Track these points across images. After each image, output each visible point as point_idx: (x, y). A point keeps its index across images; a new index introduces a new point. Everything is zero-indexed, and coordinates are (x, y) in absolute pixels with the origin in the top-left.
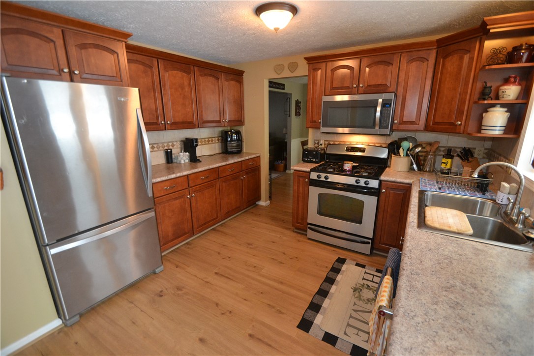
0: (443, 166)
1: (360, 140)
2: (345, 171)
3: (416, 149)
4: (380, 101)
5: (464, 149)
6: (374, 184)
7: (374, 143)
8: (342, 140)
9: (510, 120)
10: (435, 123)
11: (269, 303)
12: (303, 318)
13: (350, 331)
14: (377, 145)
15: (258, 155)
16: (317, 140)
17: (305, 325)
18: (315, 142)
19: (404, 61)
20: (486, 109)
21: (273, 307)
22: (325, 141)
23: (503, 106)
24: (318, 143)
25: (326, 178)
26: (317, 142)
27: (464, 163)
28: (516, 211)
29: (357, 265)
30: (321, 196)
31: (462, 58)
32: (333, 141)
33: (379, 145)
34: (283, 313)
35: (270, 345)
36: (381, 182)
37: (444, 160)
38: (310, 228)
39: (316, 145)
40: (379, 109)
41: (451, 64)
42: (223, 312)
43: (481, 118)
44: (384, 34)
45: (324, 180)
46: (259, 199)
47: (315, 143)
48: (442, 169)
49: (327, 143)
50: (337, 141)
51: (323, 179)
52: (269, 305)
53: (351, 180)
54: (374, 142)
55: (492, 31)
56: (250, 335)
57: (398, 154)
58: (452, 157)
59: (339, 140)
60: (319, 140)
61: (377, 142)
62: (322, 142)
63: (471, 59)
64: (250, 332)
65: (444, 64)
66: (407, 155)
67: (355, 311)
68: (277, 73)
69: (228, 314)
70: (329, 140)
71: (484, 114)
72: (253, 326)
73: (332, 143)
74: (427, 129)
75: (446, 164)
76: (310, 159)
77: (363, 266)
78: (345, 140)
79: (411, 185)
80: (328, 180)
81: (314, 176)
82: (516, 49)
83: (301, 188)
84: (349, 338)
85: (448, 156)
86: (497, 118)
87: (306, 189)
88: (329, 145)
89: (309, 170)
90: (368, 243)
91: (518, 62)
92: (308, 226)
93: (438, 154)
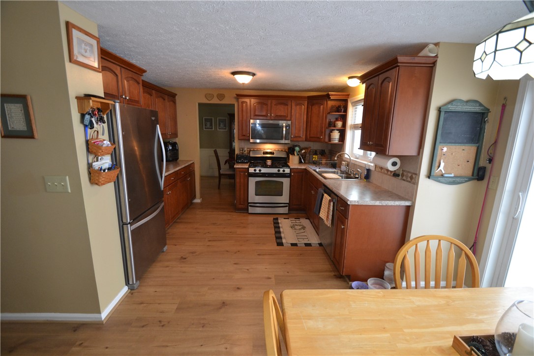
1: (269, 147)
2: (268, 165)
3: (302, 151)
4: (284, 124)
5: (322, 150)
6: (287, 171)
8: (258, 148)
9: (340, 136)
10: (310, 137)
12: (277, 243)
13: (300, 240)
15: (192, 162)
17: (280, 244)
19: (293, 105)
20: (331, 131)
21: (259, 243)
22: (247, 149)
23: (337, 130)
24: (243, 150)
26: (241, 149)
27: (322, 157)
28: (350, 171)
29: (284, 219)
30: (257, 183)
31: (320, 107)
32: (253, 148)
33: (280, 150)
34: (265, 244)
36: (291, 169)
37: (314, 156)
38: (250, 206)
39: (242, 152)
40: (284, 129)
41: (315, 109)
43: (330, 136)
44: (283, 88)
46: (194, 197)
47: (240, 150)
48: (314, 161)
49: (249, 149)
50: (255, 149)
51: (258, 171)
53: (275, 170)
56: (258, 255)
57: (293, 154)
60: (243, 148)
61: (279, 148)
62: (245, 149)
63: (324, 108)
65: (311, 108)
66: (298, 155)
67: (297, 234)
68: (208, 99)
70: (250, 147)
71: (331, 134)
72: (256, 252)
73: (252, 150)
74: (306, 140)
75: (315, 158)
76: (242, 161)
77: (288, 219)
78: (260, 148)
79: (305, 169)
80: (261, 172)
81: (251, 170)
82: (339, 107)
83: (242, 180)
84: (301, 242)
85: (316, 154)
86: (336, 135)
87: (246, 180)
88: (250, 151)
89: (247, 167)
90: (287, 206)
91: (341, 112)
92: (249, 205)
93: (311, 153)
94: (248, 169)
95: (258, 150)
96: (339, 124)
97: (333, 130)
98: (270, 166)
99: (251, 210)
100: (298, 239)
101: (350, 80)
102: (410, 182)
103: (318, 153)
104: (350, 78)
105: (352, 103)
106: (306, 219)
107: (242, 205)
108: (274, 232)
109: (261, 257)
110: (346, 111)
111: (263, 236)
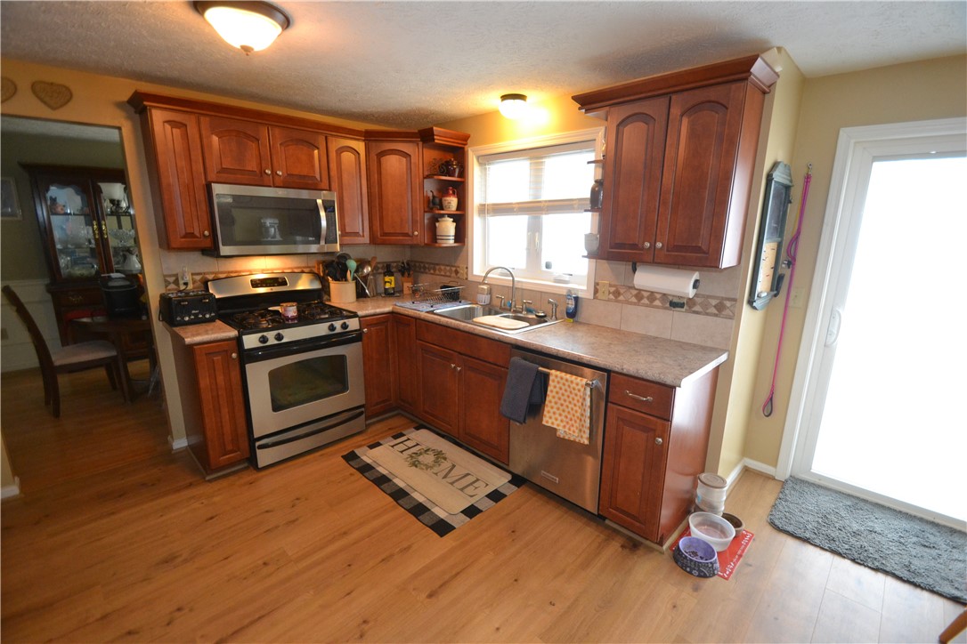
0: (388, 286)
2: (288, 319)
3: (363, 269)
4: (320, 201)
5: (401, 262)
6: (353, 324)
7: (292, 268)
8: (231, 269)
9: (456, 228)
10: (384, 234)
11: (380, 559)
12: (430, 527)
13: (470, 490)
14: (296, 271)
16: (170, 276)
17: (442, 528)
18: (166, 281)
20: (435, 219)
21: (391, 556)
22: (192, 274)
23: (450, 216)
24: (176, 282)
25: (279, 337)
26: (172, 279)
27: (404, 278)
29: (371, 447)
30: (274, 376)
32: (212, 273)
33: (299, 270)
34: (409, 547)
35: (458, 574)
36: (360, 318)
37: (387, 279)
38: (261, 447)
40: (322, 214)
42: (358, 635)
43: (434, 228)
45: (276, 342)
47: (167, 283)
48: (386, 290)
49: (199, 277)
50: (222, 273)
51: (272, 342)
52: (383, 560)
54: (290, 266)
55: (436, 141)
56: (430, 596)
58: (391, 274)
59: (226, 270)
60: (176, 275)
61: (296, 265)
62: (188, 278)
64: (424, 596)
65: (379, 161)
67: (445, 477)
69: (365, 627)
70: (201, 270)
71: (437, 224)
72: (414, 589)
73: (210, 277)
74: (373, 241)
75: (390, 283)
76: (196, 315)
77: (378, 444)
78: (238, 269)
79: (392, 313)
80: (284, 341)
81: (250, 341)
82: (448, 163)
83: (221, 379)
84: (479, 496)
85: (389, 272)
86: (448, 227)
87: (235, 374)
88: (205, 283)
89: (233, 333)
90: (361, 413)
91: (453, 175)
92: (257, 444)
93: (380, 271)
94: (239, 340)
95: (231, 277)
96: (452, 202)
97: (443, 216)
98: (293, 319)
99: (264, 457)
100: (462, 490)
101: (506, 102)
102: (716, 315)
103: (393, 270)
104: (505, 97)
105: (478, 158)
106: (417, 428)
107: (231, 452)
108: (390, 499)
109: (445, 598)
110: (463, 172)
111: (376, 523)
